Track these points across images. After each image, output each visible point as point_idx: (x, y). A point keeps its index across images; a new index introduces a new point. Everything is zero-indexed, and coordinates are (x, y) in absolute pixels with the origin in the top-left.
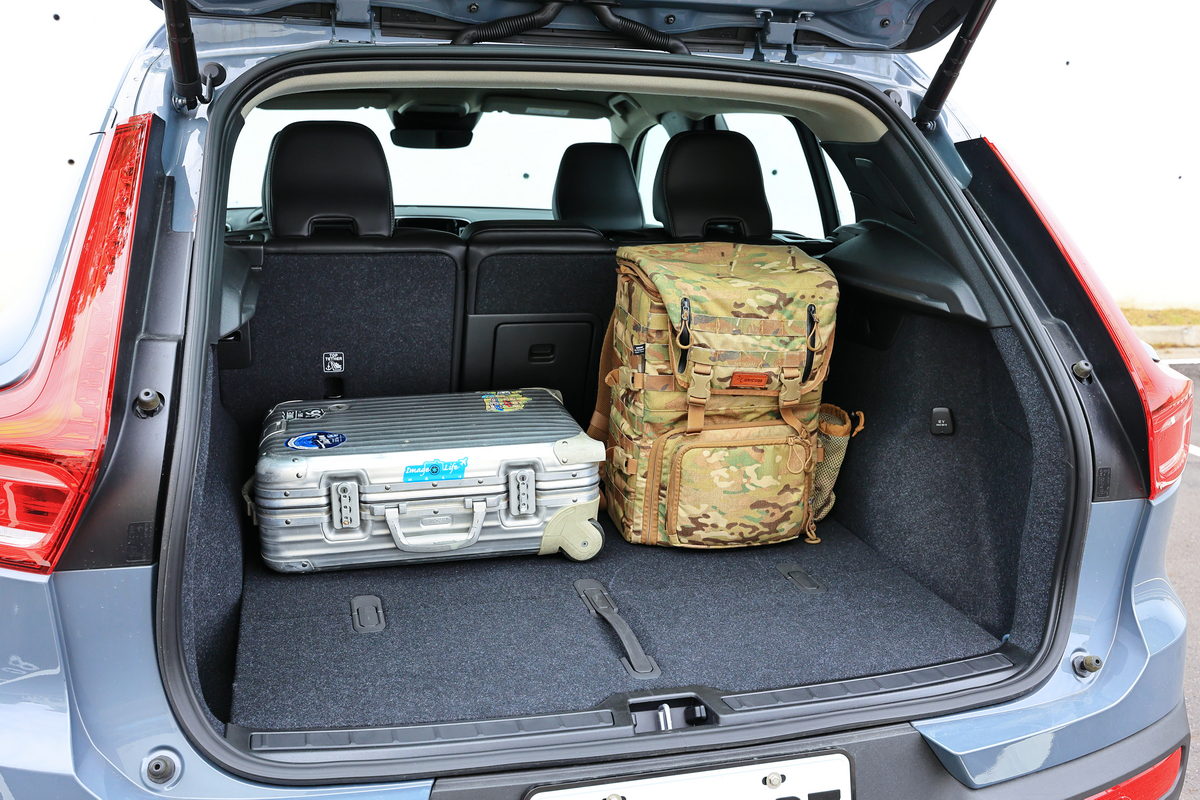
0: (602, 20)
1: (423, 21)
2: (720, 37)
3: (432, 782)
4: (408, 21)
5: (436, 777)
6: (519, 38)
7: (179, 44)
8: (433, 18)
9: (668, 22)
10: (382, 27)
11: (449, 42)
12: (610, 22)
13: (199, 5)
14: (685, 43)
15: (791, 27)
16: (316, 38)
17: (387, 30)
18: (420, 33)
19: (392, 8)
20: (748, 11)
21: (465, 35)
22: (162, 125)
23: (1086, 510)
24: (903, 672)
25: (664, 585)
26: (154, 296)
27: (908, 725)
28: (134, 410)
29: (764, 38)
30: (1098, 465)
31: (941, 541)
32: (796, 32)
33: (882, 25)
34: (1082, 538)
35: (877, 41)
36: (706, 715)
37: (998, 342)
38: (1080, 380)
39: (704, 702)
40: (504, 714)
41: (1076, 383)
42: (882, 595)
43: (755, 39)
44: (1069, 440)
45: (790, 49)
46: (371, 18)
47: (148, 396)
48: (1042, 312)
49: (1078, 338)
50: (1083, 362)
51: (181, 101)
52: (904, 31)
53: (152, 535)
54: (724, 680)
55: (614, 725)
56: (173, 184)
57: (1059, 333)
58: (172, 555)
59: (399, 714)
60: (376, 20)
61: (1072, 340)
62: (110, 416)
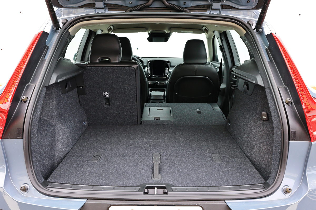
0: (165, 4)
1: (118, 7)
2: (198, 8)
3: (86, 200)
4: (115, 7)
5: (88, 199)
6: (144, 10)
7: (51, 14)
8: (121, 6)
9: (184, 4)
10: (108, 9)
11: (124, 12)
12: (166, 5)
13: (63, 5)
14: (189, 10)
15: (220, 4)
16: (91, 12)
17: (110, 10)
18: (118, 10)
19: (111, 4)
21: (128, 10)
22: (48, 34)
23: (286, 143)
24: (229, 186)
25: (177, 157)
26: (35, 75)
27: (224, 201)
28: (22, 101)
29: (211, 7)
30: (291, 130)
31: (263, 151)
32: (221, 5)
33: (247, 2)
34: (286, 152)
35: (247, 6)
36: (166, 192)
37: (266, 92)
38: (288, 104)
39: (167, 188)
40: (112, 185)
41: (286, 105)
42: (237, 165)
43: (209, 8)
44: (281, 122)
45: (220, 10)
46: (104, 6)
47: (24, 98)
48: (281, 84)
49: (290, 92)
50: (288, 99)
51: (55, 28)
52: (255, 3)
53: (22, 132)
54: (176, 183)
55: (139, 191)
56: (48, 48)
57: (284, 90)
58: (26, 136)
59: (87, 182)
60: (106, 7)
61: (288, 92)
62: (11, 102)
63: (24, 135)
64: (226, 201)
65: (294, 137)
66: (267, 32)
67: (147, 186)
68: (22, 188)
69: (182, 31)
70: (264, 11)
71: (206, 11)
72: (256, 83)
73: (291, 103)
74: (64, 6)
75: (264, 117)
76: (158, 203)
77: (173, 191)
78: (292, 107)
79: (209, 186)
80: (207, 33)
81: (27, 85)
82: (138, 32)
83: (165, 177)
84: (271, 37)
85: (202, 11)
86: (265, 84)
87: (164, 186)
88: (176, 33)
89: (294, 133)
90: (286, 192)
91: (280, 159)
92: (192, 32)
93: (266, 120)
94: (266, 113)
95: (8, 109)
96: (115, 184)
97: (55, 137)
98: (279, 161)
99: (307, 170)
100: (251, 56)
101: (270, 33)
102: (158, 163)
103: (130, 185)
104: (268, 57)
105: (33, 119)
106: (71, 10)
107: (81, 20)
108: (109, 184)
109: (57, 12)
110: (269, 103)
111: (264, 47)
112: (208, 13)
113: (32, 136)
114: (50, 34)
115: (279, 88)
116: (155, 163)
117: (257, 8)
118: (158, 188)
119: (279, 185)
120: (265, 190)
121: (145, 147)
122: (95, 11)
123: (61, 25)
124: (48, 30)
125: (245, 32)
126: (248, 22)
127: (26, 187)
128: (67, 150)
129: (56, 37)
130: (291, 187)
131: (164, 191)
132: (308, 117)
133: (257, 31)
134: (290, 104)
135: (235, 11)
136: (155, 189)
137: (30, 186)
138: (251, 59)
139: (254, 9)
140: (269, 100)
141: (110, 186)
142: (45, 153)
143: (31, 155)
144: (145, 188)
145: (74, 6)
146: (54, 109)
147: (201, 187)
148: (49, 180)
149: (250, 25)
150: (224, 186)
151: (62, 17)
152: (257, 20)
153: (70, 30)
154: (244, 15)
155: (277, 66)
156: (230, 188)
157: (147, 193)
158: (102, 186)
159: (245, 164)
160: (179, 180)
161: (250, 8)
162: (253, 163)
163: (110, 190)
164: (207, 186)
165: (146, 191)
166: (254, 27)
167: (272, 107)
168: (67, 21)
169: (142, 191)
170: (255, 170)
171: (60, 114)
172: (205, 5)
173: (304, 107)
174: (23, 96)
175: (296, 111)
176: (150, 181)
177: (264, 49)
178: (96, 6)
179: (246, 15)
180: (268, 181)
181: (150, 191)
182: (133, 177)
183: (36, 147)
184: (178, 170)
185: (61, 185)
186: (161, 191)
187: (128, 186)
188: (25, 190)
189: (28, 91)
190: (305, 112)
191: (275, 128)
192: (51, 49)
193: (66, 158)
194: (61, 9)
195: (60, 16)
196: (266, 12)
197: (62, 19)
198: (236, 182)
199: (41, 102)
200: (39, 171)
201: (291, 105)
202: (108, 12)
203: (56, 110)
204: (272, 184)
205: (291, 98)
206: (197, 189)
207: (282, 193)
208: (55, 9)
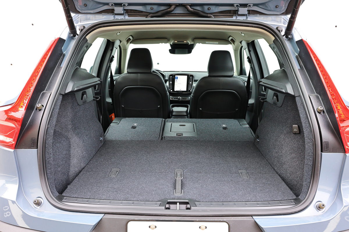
0: (188, 10)
1: (138, 13)
2: (224, 13)
3: (104, 215)
4: (135, 13)
5: (105, 213)
6: (166, 16)
7: (68, 20)
8: (142, 12)
9: (208, 10)
10: (128, 15)
11: (145, 18)
12: (190, 10)
13: (80, 11)
14: (214, 16)
15: (246, 9)
16: (109, 18)
17: (129, 16)
18: (139, 16)
19: (131, 10)
20: (232, 5)
21: (149, 16)
22: (64, 41)
23: (318, 155)
24: (257, 202)
25: (200, 173)
26: (51, 82)
27: (251, 217)
28: (37, 109)
29: (238, 13)
30: (323, 140)
31: (294, 167)
32: (248, 10)
33: (276, 7)
34: (318, 164)
35: (275, 12)
36: (189, 207)
37: (296, 101)
38: (320, 113)
39: (190, 203)
40: (131, 200)
41: (317, 114)
42: (266, 181)
43: (235, 13)
44: (312, 131)
45: (247, 16)
46: (124, 12)
47: (39, 105)
48: (312, 92)
49: (322, 100)
50: (320, 107)
51: (72, 35)
52: (284, 9)
53: (37, 141)
54: (200, 198)
55: (160, 206)
56: (64, 55)
57: (316, 98)
58: (40, 146)
59: (104, 197)
60: (126, 13)
61: (320, 101)
62: (26, 110)
63: (38, 144)
64: (254, 217)
65: (327, 148)
66: (297, 38)
67: (169, 201)
68: (35, 201)
69: (207, 42)
70: (293, 16)
71: (232, 16)
72: (286, 92)
73: (324, 112)
74: (82, 12)
75: (295, 130)
76: (180, 218)
77: (196, 206)
78: (324, 117)
79: (235, 202)
80: (234, 43)
81: (42, 93)
82: (159, 43)
83: (188, 192)
84: (301, 43)
85: (228, 16)
86: (295, 93)
87: (187, 201)
88: (201, 44)
89: (327, 143)
90: (319, 208)
91: (312, 173)
92: (217, 43)
93: (298, 134)
94: (297, 126)
95: (23, 117)
96: (135, 199)
97: (70, 151)
98: (312, 175)
99: (342, 183)
100: (281, 65)
101: (300, 39)
102: (180, 178)
103: (151, 200)
104: (298, 64)
105: (48, 128)
106: (89, 17)
107: (99, 27)
108: (127, 199)
109: (74, 18)
110: (300, 112)
111: (295, 54)
112: (234, 18)
113: (47, 146)
114: (67, 41)
115: (310, 96)
116: (177, 179)
117: (286, 13)
118: (181, 203)
119: (311, 200)
120: (296, 206)
121: (166, 163)
122: (114, 17)
123: (78, 32)
124: (65, 37)
125: (273, 38)
126: (277, 28)
127: (39, 201)
128: (83, 165)
129: (73, 44)
130: (324, 202)
131: (187, 206)
132: (342, 127)
133: (287, 37)
134: (322, 112)
135: (262, 17)
136: (177, 204)
137: (44, 200)
138: (281, 68)
139: (283, 14)
140: (299, 109)
141: (128, 201)
142: (59, 167)
143: (46, 167)
144: (166, 203)
145: (92, 12)
146: (70, 121)
147: (227, 202)
148: (64, 194)
149: (279, 31)
150: (252, 202)
151: (79, 24)
152: (286, 26)
153: (87, 37)
154: (273, 21)
155: (308, 74)
156: (258, 204)
157: (169, 208)
158: (120, 200)
159: (275, 181)
160: (203, 196)
161: (279, 14)
162: (284, 179)
163: (129, 204)
164: (233, 202)
165: (167, 206)
166: (283, 33)
167: (303, 116)
168: (84, 27)
169: (164, 206)
170: (285, 186)
171: (76, 126)
172: (231, 10)
173: (337, 115)
174: (38, 104)
175: (329, 120)
176: (172, 197)
177: (295, 57)
178: (115, 12)
179: (275, 21)
180: (299, 197)
181: (172, 206)
182: (153, 193)
183: (50, 158)
184: (201, 186)
185: (76, 199)
186: (184, 207)
187: (148, 201)
188: (38, 205)
189: (43, 99)
190: (338, 120)
191: (306, 139)
192: (67, 56)
193: (82, 173)
194: (78, 16)
195: (77, 23)
196: (296, 17)
197: (79, 25)
198: (265, 198)
199: (57, 110)
200: (53, 185)
201: (323, 114)
202: (127, 18)
203: (72, 122)
204: (304, 200)
205: (323, 107)
206: (223, 205)
207: (315, 209)
208: (73, 15)
